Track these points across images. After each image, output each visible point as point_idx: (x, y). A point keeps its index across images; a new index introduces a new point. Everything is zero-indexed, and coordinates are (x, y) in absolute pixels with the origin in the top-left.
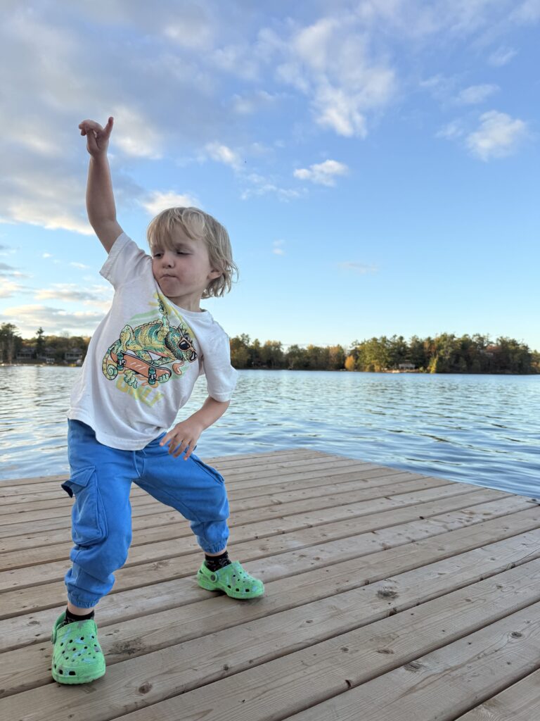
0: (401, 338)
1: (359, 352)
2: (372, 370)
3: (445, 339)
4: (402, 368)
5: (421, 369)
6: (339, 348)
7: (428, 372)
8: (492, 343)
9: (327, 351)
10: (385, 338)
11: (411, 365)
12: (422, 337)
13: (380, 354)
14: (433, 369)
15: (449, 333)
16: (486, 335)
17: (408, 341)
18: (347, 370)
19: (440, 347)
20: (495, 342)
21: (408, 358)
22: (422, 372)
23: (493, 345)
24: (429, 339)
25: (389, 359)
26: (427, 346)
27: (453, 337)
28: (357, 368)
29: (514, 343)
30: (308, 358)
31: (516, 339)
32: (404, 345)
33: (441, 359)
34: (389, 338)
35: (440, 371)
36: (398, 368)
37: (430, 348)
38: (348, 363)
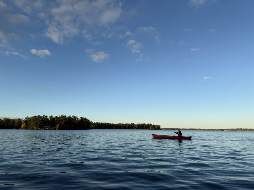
0: (46, 116)
1: (28, 121)
2: (33, 129)
3: (62, 117)
4: (46, 128)
5: (53, 128)
6: (19, 119)
7: (55, 129)
8: (78, 119)
9: (14, 120)
10: (40, 116)
11: (49, 127)
12: (54, 116)
13: (37, 122)
14: (57, 128)
15: (64, 115)
16: (76, 116)
17: (49, 117)
18: (22, 129)
19: (61, 120)
20: (79, 119)
21: (48, 124)
22: (53, 129)
23: (79, 120)
24: (57, 117)
25: (41, 124)
26: (56, 119)
27: (65, 116)
28: (26, 128)
29: (85, 119)
30: (3, 123)
31: (86, 118)
32: (47, 119)
33: (60, 124)
34: (41, 116)
35: (59, 129)
36: (44, 128)
37: (57, 120)
38: (23, 126)
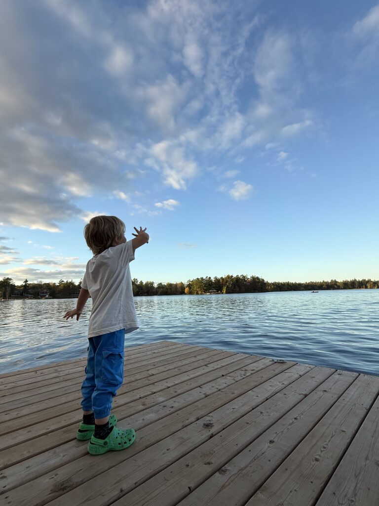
0: (210, 278)
1: (191, 285)
2: (197, 294)
3: (229, 278)
4: (211, 292)
5: (219, 292)
6: (182, 283)
7: (223, 293)
9: (176, 285)
11: (215, 291)
12: (219, 277)
13: (201, 286)
14: (224, 292)
15: (230, 275)
16: (246, 275)
17: (213, 279)
18: (186, 294)
19: (227, 281)
20: (250, 278)
21: (213, 287)
22: (219, 293)
23: (249, 280)
24: (222, 278)
25: (205, 288)
26: (221, 281)
27: (232, 276)
28: (190, 293)
29: (258, 278)
30: (167, 289)
31: (259, 277)
32: (211, 281)
33: (227, 287)
34: (204, 278)
35: (227, 293)
36: (209, 292)
37: (223, 282)
38: (187, 290)
